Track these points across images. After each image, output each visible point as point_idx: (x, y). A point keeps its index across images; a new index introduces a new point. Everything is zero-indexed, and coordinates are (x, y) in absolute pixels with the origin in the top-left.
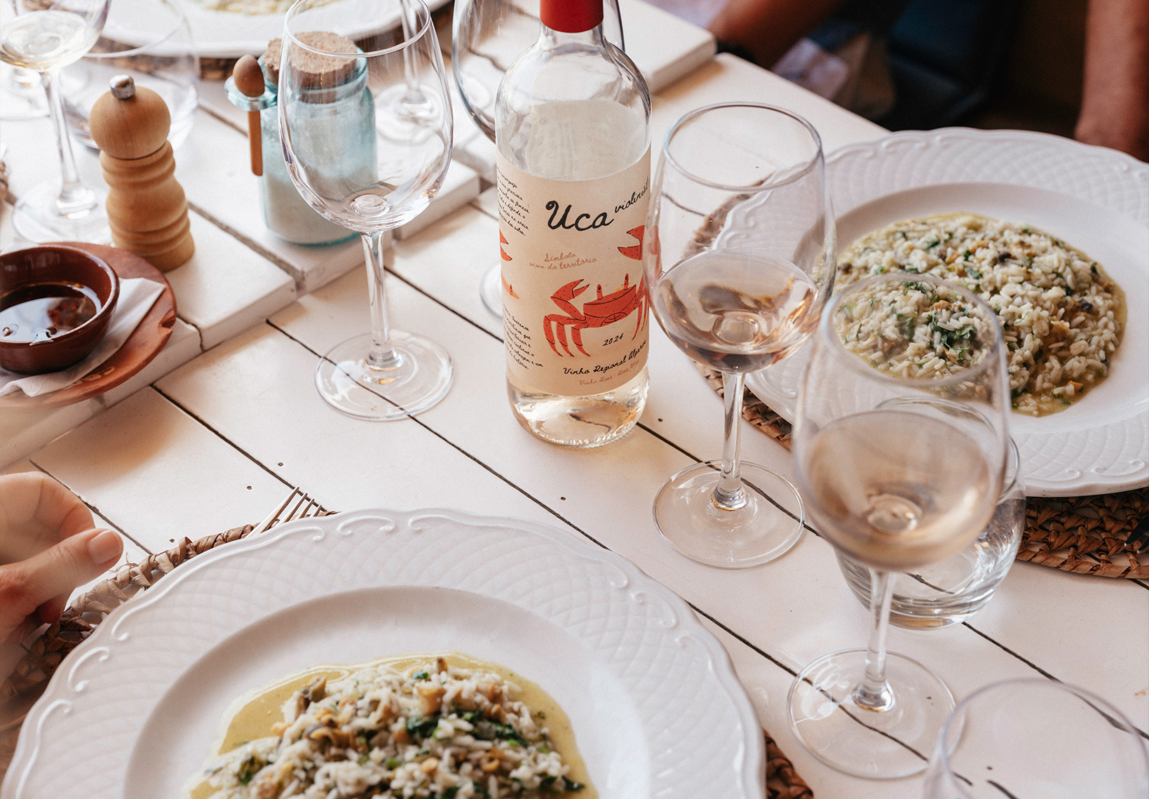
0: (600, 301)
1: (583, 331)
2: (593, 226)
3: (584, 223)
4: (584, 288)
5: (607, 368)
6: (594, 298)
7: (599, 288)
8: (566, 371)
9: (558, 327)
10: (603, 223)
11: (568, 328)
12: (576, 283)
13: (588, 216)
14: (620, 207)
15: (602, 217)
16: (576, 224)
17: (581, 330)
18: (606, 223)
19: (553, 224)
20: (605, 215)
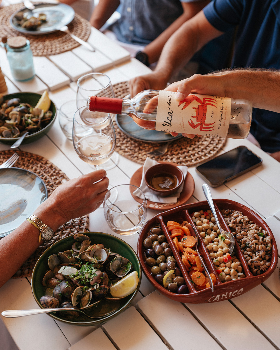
0: (197, 117)
1: (206, 123)
2: (171, 116)
3: (170, 118)
4: (191, 121)
5: (221, 118)
6: (195, 119)
7: (192, 117)
8: (219, 128)
9: (204, 128)
10: (171, 113)
11: (204, 126)
12: (189, 123)
13: (168, 117)
14: (169, 108)
15: (170, 114)
16: (170, 120)
17: (205, 123)
18: (172, 112)
19: (170, 125)
20: (169, 113)
